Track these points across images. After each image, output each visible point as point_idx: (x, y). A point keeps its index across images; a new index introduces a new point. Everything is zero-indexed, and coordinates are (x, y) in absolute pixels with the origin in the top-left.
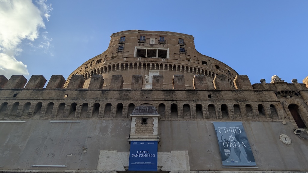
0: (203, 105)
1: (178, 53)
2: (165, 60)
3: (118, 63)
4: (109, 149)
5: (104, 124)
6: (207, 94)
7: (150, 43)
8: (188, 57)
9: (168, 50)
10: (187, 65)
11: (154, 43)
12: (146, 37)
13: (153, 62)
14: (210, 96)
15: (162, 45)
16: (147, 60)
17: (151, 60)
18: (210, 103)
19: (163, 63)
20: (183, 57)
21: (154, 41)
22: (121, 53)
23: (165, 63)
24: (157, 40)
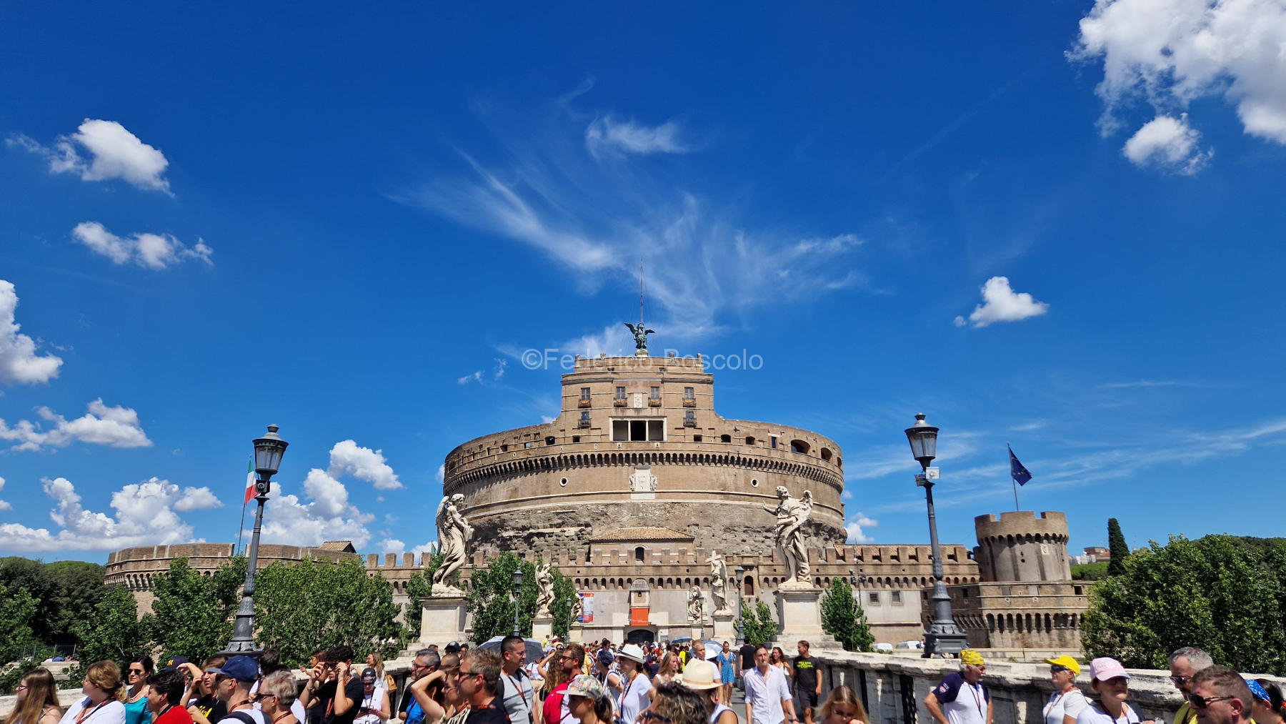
0: (682, 579)
1: (682, 426)
2: (659, 446)
3: (586, 453)
4: (617, 612)
5: (612, 595)
6: (686, 568)
7: (635, 406)
8: (697, 432)
9: (665, 420)
10: (694, 453)
11: (640, 406)
12: (628, 390)
13: (641, 452)
14: (688, 571)
15: (654, 409)
16: (630, 447)
17: (637, 448)
18: (687, 577)
19: (656, 452)
20: (691, 432)
21: (641, 399)
22: (587, 430)
23: (659, 452)
24: (646, 396)
